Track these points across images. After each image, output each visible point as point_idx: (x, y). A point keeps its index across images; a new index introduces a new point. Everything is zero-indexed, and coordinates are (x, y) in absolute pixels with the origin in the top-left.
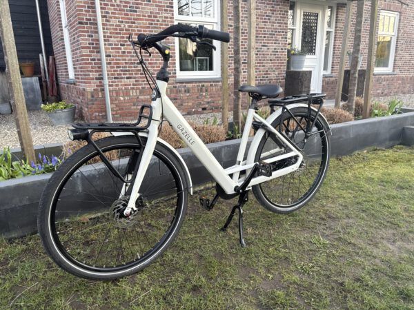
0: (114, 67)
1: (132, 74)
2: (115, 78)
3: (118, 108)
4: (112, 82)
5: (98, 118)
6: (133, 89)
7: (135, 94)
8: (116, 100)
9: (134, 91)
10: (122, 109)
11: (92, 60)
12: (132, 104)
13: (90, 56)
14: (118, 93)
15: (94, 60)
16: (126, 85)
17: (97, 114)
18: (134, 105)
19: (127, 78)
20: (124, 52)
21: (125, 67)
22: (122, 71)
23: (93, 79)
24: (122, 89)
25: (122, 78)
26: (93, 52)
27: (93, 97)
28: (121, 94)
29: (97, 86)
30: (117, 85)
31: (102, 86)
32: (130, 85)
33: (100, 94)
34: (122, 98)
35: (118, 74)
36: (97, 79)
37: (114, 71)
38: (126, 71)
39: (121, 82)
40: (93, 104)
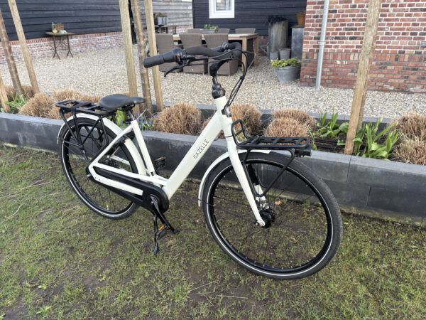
0: (337, 25)
1: (359, 34)
2: (336, 38)
3: (331, 73)
4: (332, 43)
5: (308, 80)
6: (356, 51)
7: (356, 58)
8: (332, 63)
9: (357, 55)
10: (337, 75)
11: (314, 17)
12: (350, 70)
13: (313, 12)
14: (335, 56)
15: (316, 17)
16: (347, 47)
17: (308, 76)
18: (352, 72)
19: (351, 38)
20: (354, 6)
21: (352, 25)
22: (346, 29)
23: (311, 38)
24: (341, 52)
25: (344, 38)
26: (317, 8)
27: (307, 58)
28: (339, 58)
29: (314, 46)
30: (336, 47)
31: (318, 46)
32: (353, 47)
33: (315, 55)
34: (339, 62)
35: (340, 34)
36: (315, 38)
37: (337, 29)
38: (352, 29)
39: (343, 42)
40: (305, 65)
